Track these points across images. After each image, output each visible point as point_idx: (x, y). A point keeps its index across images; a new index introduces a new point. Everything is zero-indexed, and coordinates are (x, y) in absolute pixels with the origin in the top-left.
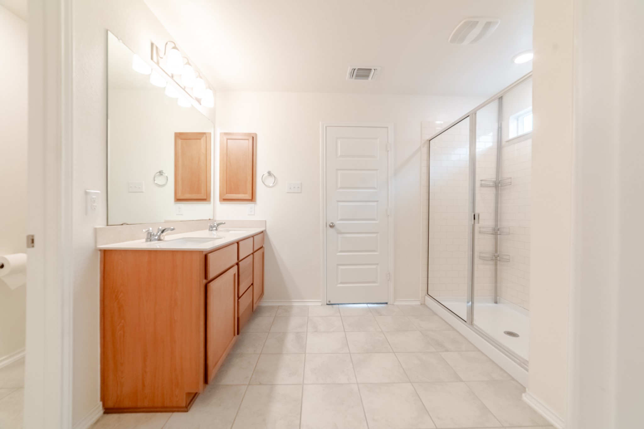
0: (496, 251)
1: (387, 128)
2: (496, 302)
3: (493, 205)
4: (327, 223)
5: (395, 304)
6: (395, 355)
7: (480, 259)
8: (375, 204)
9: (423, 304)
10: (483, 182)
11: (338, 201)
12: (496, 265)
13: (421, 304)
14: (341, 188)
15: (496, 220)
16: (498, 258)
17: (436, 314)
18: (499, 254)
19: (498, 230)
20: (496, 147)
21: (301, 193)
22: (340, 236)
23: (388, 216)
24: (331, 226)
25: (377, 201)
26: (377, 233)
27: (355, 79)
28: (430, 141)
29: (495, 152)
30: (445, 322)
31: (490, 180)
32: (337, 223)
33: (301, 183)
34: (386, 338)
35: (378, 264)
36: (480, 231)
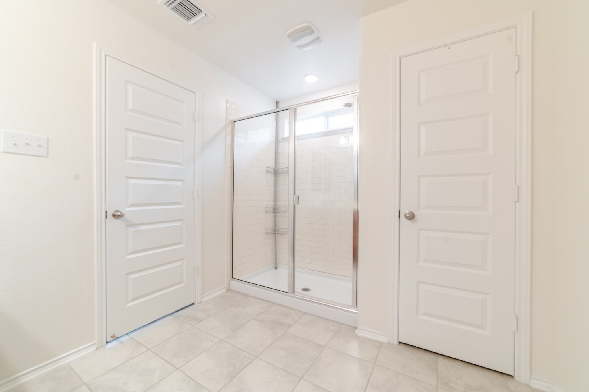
0: (275, 226)
1: (195, 93)
2: (276, 268)
3: (273, 188)
4: (108, 213)
5: (203, 300)
6: (261, 359)
7: (267, 234)
8: (180, 183)
9: (229, 290)
10: (268, 169)
11: (127, 178)
12: (275, 237)
13: (227, 291)
14: (133, 158)
15: (275, 200)
16: (277, 232)
17: (249, 296)
18: (277, 229)
19: (277, 209)
20: (274, 141)
21: (47, 157)
22: (131, 229)
23: (195, 198)
24: (114, 216)
25: (182, 181)
26: (182, 220)
27: (171, 9)
28: (234, 122)
29: (273, 145)
30: (262, 299)
31: (271, 167)
32: (126, 210)
33: (48, 139)
34: (234, 346)
35: (183, 259)
36: (266, 211)
